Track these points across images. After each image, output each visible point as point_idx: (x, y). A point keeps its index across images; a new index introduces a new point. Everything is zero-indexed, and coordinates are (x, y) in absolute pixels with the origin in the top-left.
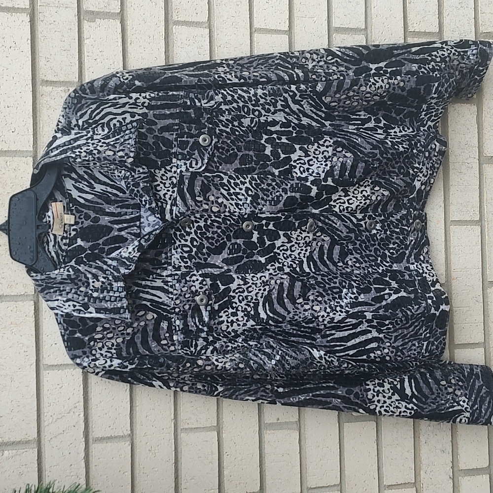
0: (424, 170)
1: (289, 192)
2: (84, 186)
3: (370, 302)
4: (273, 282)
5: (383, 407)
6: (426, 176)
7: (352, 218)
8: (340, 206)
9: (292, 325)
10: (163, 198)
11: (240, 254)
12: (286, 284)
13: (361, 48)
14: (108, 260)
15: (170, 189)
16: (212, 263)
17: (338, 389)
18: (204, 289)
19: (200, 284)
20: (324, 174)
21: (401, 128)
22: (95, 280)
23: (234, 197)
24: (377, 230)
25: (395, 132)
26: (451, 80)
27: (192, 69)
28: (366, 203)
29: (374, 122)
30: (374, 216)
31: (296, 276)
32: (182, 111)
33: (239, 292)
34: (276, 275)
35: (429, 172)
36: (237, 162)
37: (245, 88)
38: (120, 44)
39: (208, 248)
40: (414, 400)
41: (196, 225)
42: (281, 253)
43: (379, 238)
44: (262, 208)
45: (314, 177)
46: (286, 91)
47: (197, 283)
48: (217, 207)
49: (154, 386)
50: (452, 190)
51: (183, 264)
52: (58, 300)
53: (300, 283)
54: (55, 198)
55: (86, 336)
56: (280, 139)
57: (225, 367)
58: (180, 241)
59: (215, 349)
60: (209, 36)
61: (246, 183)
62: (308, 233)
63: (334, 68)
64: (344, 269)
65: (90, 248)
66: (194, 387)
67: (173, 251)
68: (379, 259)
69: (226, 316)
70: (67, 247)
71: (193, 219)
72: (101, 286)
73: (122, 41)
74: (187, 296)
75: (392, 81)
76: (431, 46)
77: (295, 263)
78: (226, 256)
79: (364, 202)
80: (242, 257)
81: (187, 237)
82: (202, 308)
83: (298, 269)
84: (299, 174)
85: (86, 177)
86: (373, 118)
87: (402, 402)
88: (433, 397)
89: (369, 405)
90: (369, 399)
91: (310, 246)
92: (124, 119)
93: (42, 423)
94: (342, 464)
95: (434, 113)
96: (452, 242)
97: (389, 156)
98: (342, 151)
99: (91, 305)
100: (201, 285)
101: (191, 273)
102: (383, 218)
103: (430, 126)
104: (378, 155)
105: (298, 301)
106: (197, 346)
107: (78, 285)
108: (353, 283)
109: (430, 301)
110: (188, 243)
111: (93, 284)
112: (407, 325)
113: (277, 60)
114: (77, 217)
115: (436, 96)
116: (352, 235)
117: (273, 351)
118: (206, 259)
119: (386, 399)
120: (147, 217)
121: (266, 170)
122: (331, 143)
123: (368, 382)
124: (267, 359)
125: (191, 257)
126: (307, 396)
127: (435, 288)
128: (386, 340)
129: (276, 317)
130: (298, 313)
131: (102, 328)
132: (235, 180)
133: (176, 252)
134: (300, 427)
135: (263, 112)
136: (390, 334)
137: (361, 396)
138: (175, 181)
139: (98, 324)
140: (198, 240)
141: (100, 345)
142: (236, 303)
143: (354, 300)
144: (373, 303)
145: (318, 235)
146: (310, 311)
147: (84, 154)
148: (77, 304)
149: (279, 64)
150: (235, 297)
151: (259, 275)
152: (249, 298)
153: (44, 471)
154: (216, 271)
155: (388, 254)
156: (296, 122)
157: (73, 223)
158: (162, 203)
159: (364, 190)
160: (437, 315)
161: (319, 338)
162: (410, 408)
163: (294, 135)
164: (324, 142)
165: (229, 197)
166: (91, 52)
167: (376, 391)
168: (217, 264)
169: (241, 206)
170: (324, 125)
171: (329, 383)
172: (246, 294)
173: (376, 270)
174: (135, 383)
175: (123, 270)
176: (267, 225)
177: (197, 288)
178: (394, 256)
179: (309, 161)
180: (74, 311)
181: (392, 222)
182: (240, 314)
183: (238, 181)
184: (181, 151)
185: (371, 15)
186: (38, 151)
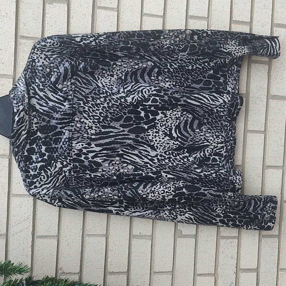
38: (66, 18)
60: (117, 16)
73: (68, 16)
93: (9, 225)
96: (247, 142)
134: (152, 238)
153: (9, 251)
166: (49, 22)
185: (212, 9)
186: (16, 76)
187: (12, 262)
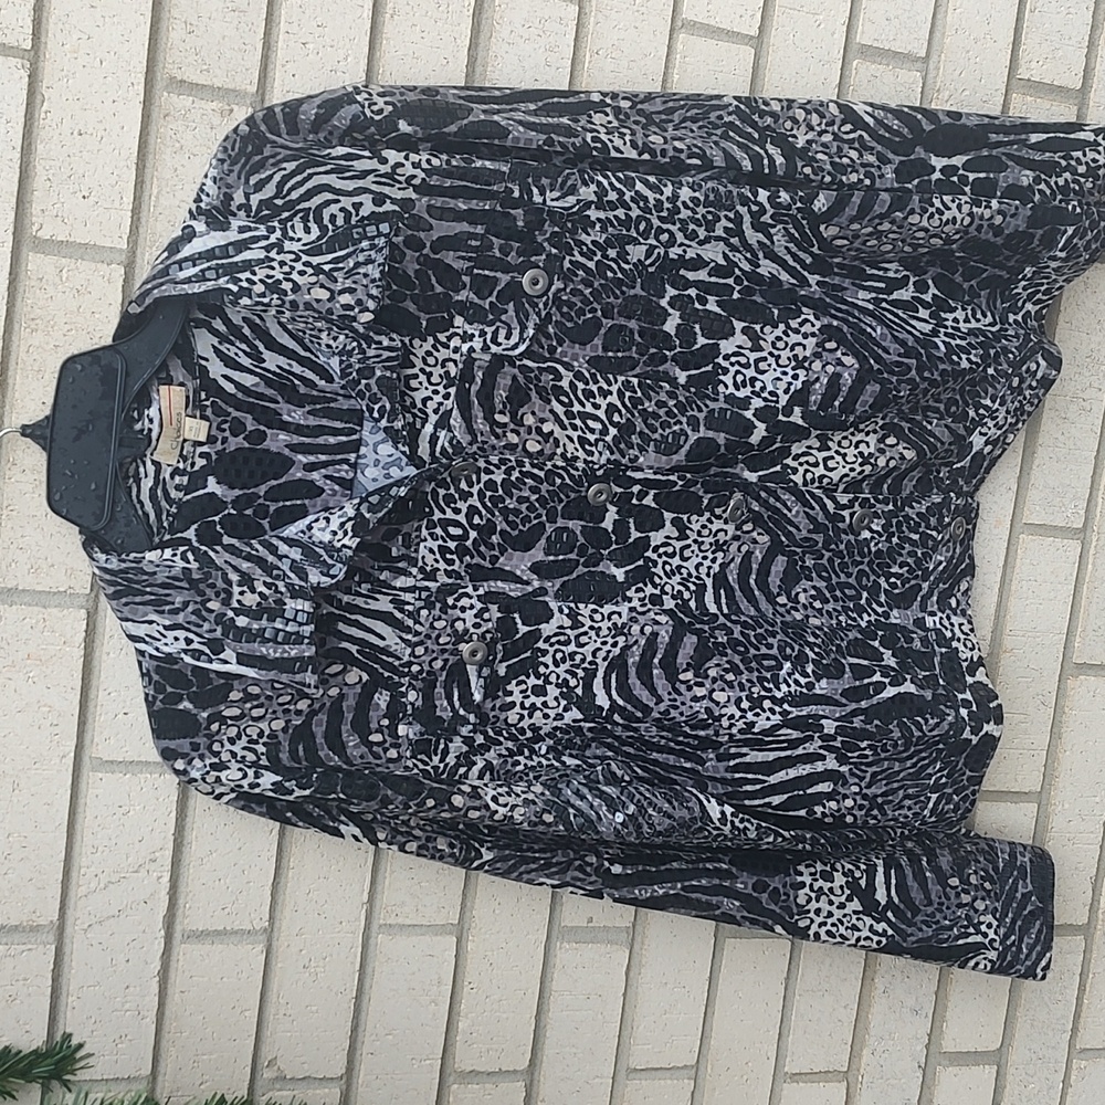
0: (1002, 414)
1: (702, 428)
2: (241, 353)
3: (837, 697)
4: (636, 629)
5: (825, 924)
6: (1000, 429)
7: (826, 500)
8: (807, 471)
9: (662, 728)
10: (420, 405)
11: (573, 556)
12: (664, 637)
13: (919, 116)
14: (281, 543)
15: (440, 388)
16: (507, 568)
17: (737, 877)
18: (483, 629)
19: (476, 616)
20: (787, 397)
21: (970, 312)
22: (245, 588)
23: (578, 422)
24: (871, 531)
25: (956, 320)
27: (532, 107)
28: (863, 471)
29: (912, 288)
30: (872, 501)
31: (687, 620)
32: (499, 208)
33: (559, 642)
34: (644, 613)
35: (1009, 420)
36: (598, 341)
37: (652, 179)
39: (502, 532)
40: (890, 914)
41: (485, 477)
42: (660, 561)
43: (873, 549)
44: (637, 458)
45: (765, 399)
46: (745, 202)
47: (469, 615)
48: (539, 442)
49: (343, 836)
50: (1042, 455)
51: (442, 565)
52: (151, 622)
53: (695, 639)
54: (168, 375)
55: (204, 711)
56: (704, 302)
57: (512, 816)
58: (443, 512)
59: (489, 766)
60: (577, 25)
61: (611, 393)
62: (726, 522)
63: (854, 154)
64: (788, 612)
65: (235, 502)
66: (430, 845)
68: (865, 595)
69: (521, 692)
70: (181, 494)
71: (483, 465)
72: (259, 604)
73: (374, 6)
74: (441, 641)
75: (980, 211)
76: (1072, 136)
77: (688, 589)
78: (540, 557)
79: (859, 469)
80: (576, 564)
81: (460, 504)
82: (472, 670)
83: (692, 604)
84: (731, 389)
85: (247, 331)
86: (912, 280)
87: (865, 918)
88: (930, 910)
89: (797, 917)
90: (797, 904)
91: (724, 551)
92: (357, 206)
93: (73, 887)
94: (708, 1023)
95: (1046, 287)
96: (1016, 570)
97: (936, 376)
98: (836, 349)
99: (228, 645)
100: (478, 620)
101: (461, 591)
102: (891, 507)
103: (1029, 312)
104: (914, 372)
105: (681, 677)
106: (448, 753)
107: (205, 594)
108: (807, 650)
109: (964, 712)
110: (461, 518)
111: (240, 598)
112: (905, 755)
113: (730, 114)
114: (215, 425)
115: (1063, 255)
116: (820, 538)
118: (494, 559)
119: (833, 909)
120: (376, 445)
121: (661, 368)
122: (815, 330)
123: (801, 868)
124: (604, 808)
125: (462, 552)
126: (671, 888)
127: (976, 679)
128: (852, 780)
129: (629, 707)
130: (678, 703)
131: (241, 695)
132: (587, 384)
133: (432, 535)
134: (633, 939)
135: (680, 237)
136: (863, 767)
137: (783, 898)
138: (453, 370)
139: (236, 683)
140: (484, 512)
141: (233, 732)
142: (547, 666)
143: (804, 690)
144: (844, 701)
145: (745, 528)
146: (705, 703)
147: (259, 288)
148: (196, 639)
149: (731, 125)
150: (548, 651)
151: (607, 609)
152: (578, 658)
153: (64, 994)
154: (514, 590)
155: (884, 585)
156: (747, 267)
157: (203, 438)
158: (414, 416)
159: (862, 441)
160: (974, 742)
161: (711, 759)
162: (880, 931)
163: (736, 296)
164: (801, 324)
165: (566, 422)
166: (296, 24)
167: (815, 888)
168: (518, 573)
169: (591, 445)
170: (804, 282)
171: (720, 861)
172: (572, 648)
173: (854, 620)
174: (301, 824)
176: (642, 495)
177: (469, 625)
178: (896, 591)
179: (757, 361)
180: (185, 651)
181: (907, 517)
182: (553, 691)
183: (594, 388)
184: (476, 300)
185: (944, 27)
186: (139, 252)
187: (75, 1042)
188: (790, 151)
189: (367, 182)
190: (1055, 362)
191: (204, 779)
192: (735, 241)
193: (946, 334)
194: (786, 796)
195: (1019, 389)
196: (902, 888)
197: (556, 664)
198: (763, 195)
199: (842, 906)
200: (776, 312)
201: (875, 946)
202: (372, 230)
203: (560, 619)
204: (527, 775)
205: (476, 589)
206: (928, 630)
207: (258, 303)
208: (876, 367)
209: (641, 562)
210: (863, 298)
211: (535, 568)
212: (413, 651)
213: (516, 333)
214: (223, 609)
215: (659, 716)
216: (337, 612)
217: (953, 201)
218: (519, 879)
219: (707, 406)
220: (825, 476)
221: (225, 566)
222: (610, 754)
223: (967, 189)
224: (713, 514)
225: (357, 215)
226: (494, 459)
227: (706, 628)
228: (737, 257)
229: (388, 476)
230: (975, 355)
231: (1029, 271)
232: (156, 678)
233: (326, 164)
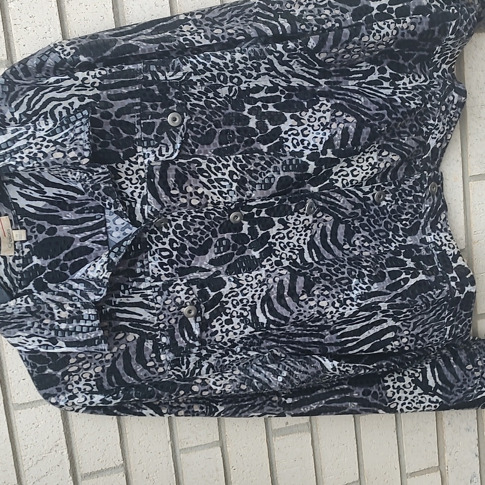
0: (441, 126)
1: (281, 172)
3: (385, 290)
5: (404, 404)
6: (442, 133)
7: (357, 192)
8: (343, 180)
10: (130, 196)
12: (286, 281)
14: (73, 283)
15: (138, 185)
17: (353, 391)
18: (191, 299)
19: (185, 294)
20: (322, 145)
21: (411, 78)
22: (60, 310)
23: (216, 184)
24: (386, 201)
25: (404, 84)
26: (471, 15)
27: (149, 31)
28: (373, 172)
30: (382, 186)
31: (297, 269)
32: (144, 88)
33: (233, 296)
34: (273, 271)
35: (446, 128)
36: (216, 141)
37: (219, 53)
39: (190, 249)
40: (438, 391)
41: (174, 224)
42: (277, 243)
43: (389, 210)
46: (271, 52)
47: (182, 294)
48: (197, 199)
49: (145, 415)
50: (471, 139)
51: (163, 272)
53: (303, 278)
55: (58, 371)
56: (266, 107)
57: (225, 390)
58: (157, 245)
59: (211, 366)
61: (229, 166)
62: (307, 215)
63: (327, 12)
66: (190, 410)
67: (150, 258)
68: (391, 233)
69: (220, 325)
70: (21, 269)
71: (170, 218)
72: (69, 316)
74: (171, 310)
77: (294, 253)
78: (214, 256)
80: (232, 255)
81: (165, 240)
82: (191, 320)
83: (298, 261)
84: (292, 148)
85: (33, 180)
86: (376, 68)
87: (425, 396)
88: (459, 384)
89: (389, 404)
90: (388, 397)
91: (310, 229)
92: (71, 104)
94: (360, 459)
95: (450, 54)
97: (399, 116)
98: (343, 115)
99: (59, 339)
100: (187, 295)
101: (174, 283)
102: (393, 187)
105: (301, 298)
106: (190, 363)
107: (41, 317)
108: (363, 271)
109: (453, 284)
110: (167, 246)
111: (59, 315)
113: (256, 8)
114: (29, 230)
115: (453, 36)
116: (359, 211)
117: (279, 367)
118: (189, 263)
119: (408, 395)
120: (114, 220)
121: (252, 147)
122: (328, 108)
123: (386, 378)
124: (272, 376)
125: (171, 263)
126: (319, 404)
127: (457, 264)
128: (403, 329)
129: (277, 320)
130: (302, 312)
131: (76, 360)
132: (216, 164)
133: (154, 258)
135: (244, 79)
136: (408, 321)
137: (379, 396)
138: (143, 174)
140: (178, 240)
141: (76, 378)
142: (230, 309)
144: (388, 292)
145: (318, 215)
146: (316, 309)
147: (26, 160)
149: (258, 13)
151: (254, 274)
152: (245, 301)
154: (203, 276)
155: (400, 226)
156: (285, 84)
157: (24, 238)
159: (370, 157)
160: (462, 297)
161: (328, 334)
162: (435, 401)
163: (283, 100)
164: (320, 107)
165: (210, 185)
167: (396, 387)
168: (203, 266)
169: (226, 194)
170: (318, 84)
172: (240, 297)
173: (387, 247)
174: (122, 414)
175: (93, 297)
176: (259, 213)
177: (183, 298)
179: (302, 131)
180: (40, 346)
181: (404, 190)
182: (236, 320)
183: (220, 165)
184: (146, 136)
188: (291, 19)
189: (73, 91)
190: (463, 93)
191: (67, 405)
192: (273, 73)
193: (400, 93)
194: (370, 344)
195: (447, 112)
196: (442, 376)
197: (234, 306)
198: (279, 47)
199: (412, 393)
200: (306, 103)
201: (433, 409)
202: (79, 115)
203: (230, 285)
204: (232, 365)
205: (182, 280)
206: (429, 243)
207: (28, 168)
208: (365, 119)
209: (267, 246)
210: (351, 84)
211: (212, 262)
212: (158, 318)
213: (171, 147)
214: (53, 322)
215: (293, 320)
216: (114, 308)
217: (384, 24)
218: (240, 416)
219: (282, 160)
220: (353, 180)
221: (47, 301)
222: (274, 344)
223: (393, 15)
224: (299, 213)
225: (73, 109)
226: (175, 214)
227: (308, 271)
228: (277, 81)
229: (125, 234)
230: (418, 100)
231: (438, 48)
232: (30, 361)
233: (49, 87)
